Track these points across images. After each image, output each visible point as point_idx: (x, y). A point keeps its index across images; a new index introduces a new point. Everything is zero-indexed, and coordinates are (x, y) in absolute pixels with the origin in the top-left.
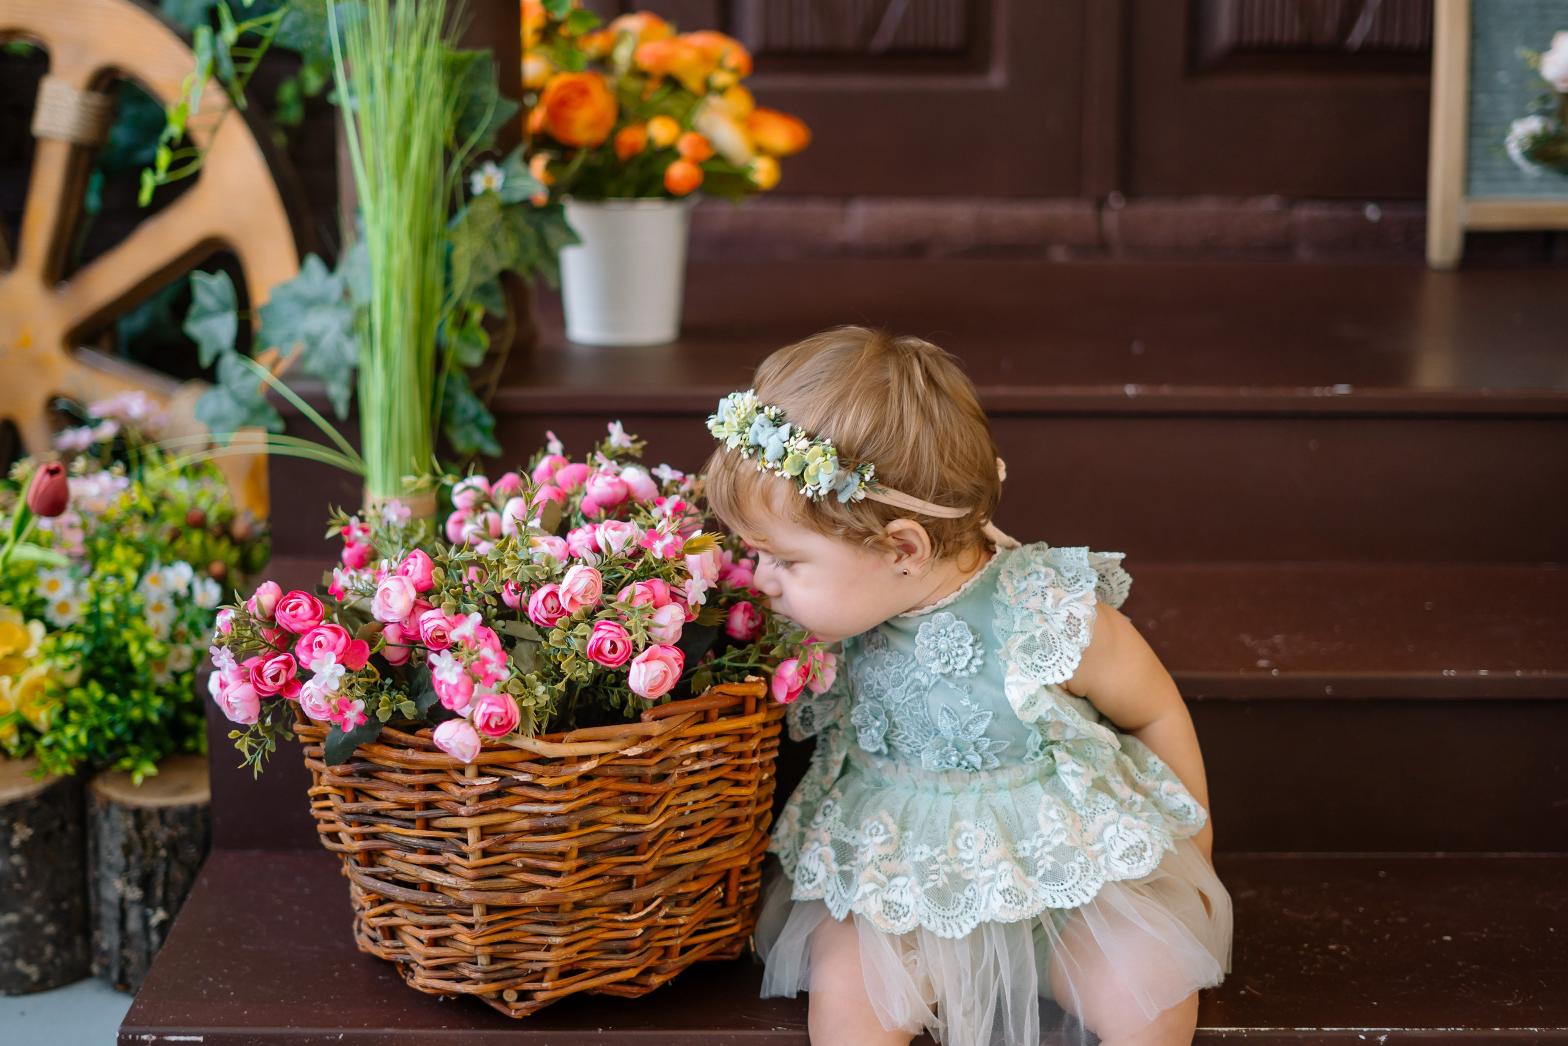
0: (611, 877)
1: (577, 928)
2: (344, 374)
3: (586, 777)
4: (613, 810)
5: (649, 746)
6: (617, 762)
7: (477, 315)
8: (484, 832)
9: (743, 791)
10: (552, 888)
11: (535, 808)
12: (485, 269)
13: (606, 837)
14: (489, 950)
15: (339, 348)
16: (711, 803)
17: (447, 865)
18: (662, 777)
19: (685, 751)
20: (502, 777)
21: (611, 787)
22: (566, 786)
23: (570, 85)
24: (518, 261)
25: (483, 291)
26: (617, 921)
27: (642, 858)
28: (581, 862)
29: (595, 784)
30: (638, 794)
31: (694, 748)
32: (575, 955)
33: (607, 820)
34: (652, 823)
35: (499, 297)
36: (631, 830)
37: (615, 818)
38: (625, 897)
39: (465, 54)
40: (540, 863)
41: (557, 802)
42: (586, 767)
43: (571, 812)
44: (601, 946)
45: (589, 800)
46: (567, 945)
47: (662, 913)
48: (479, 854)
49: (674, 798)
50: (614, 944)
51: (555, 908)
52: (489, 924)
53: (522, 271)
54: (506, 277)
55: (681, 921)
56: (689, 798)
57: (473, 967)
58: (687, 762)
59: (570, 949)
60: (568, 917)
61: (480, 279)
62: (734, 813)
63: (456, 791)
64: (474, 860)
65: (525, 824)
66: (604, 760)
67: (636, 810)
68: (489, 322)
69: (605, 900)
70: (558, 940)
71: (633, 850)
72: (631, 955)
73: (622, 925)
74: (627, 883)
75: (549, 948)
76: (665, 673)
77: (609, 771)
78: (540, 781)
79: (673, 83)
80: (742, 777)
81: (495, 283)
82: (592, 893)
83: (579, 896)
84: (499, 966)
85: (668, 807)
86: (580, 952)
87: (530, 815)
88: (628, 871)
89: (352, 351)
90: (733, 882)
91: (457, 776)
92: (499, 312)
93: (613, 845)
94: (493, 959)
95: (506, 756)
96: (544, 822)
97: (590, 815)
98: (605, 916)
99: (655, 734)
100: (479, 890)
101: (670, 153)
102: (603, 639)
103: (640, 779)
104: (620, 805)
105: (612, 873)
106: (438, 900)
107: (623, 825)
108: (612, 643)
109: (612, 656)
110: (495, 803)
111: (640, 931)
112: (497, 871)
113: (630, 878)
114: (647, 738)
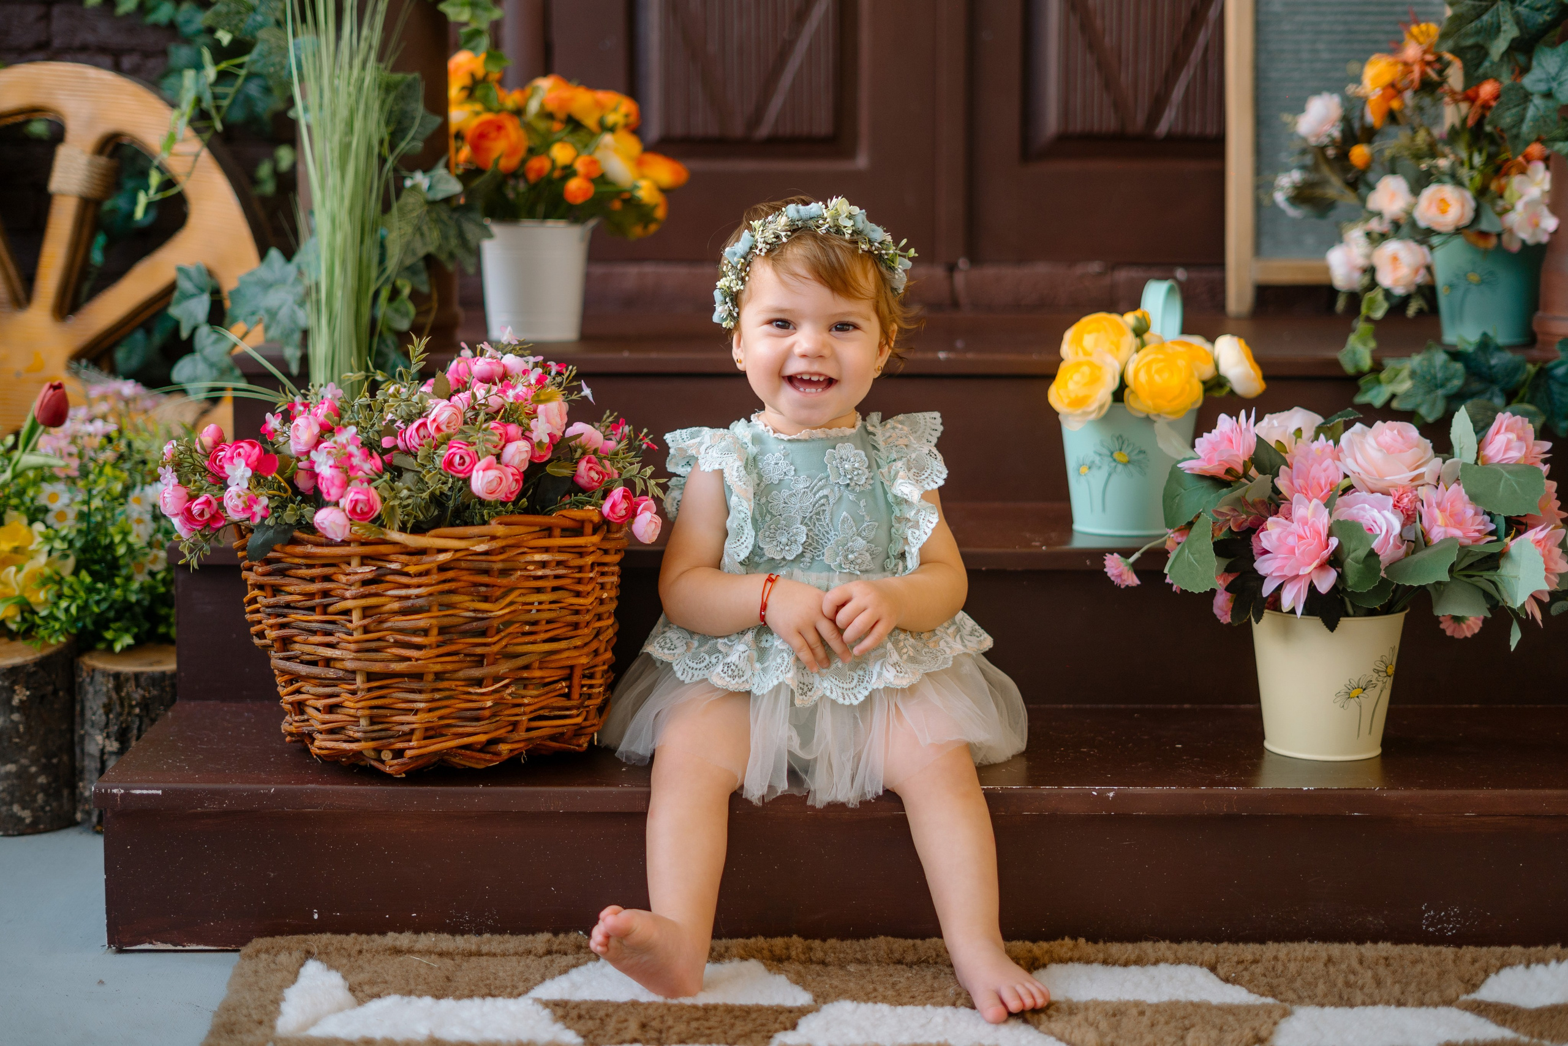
0: (466, 655)
1: (437, 696)
2: (297, 337)
3: (443, 568)
4: (466, 598)
5: (495, 544)
6: (470, 558)
7: (406, 291)
8: (366, 612)
9: (581, 601)
10: (417, 660)
11: (403, 592)
12: (414, 253)
13: (461, 620)
14: (367, 712)
15: (293, 318)
16: (553, 606)
17: (338, 643)
18: (505, 572)
19: (528, 558)
20: (379, 568)
21: (465, 578)
22: (427, 573)
23: (489, 123)
24: (440, 247)
25: (410, 271)
26: (470, 693)
27: (489, 640)
28: (440, 638)
29: (450, 574)
30: (486, 585)
31: (538, 557)
32: (436, 719)
33: (461, 606)
34: (498, 611)
35: (424, 276)
36: (480, 615)
37: (467, 604)
38: (477, 673)
39: (398, 76)
40: (407, 638)
41: (419, 586)
42: (442, 557)
43: (431, 595)
44: (458, 715)
45: (446, 586)
46: (430, 710)
47: (509, 691)
48: (360, 630)
49: (520, 595)
50: (468, 713)
51: (418, 676)
52: (370, 690)
53: (443, 257)
54: (430, 260)
55: (526, 701)
56: (535, 598)
57: (356, 728)
58: (531, 567)
59: (431, 714)
60: (430, 686)
61: (409, 262)
62: (575, 618)
63: (343, 578)
64: (357, 636)
65: (396, 606)
66: (459, 555)
67: (486, 599)
68: (415, 296)
69: (461, 674)
70: (422, 705)
71: (483, 633)
72: (482, 723)
73: (474, 697)
74: (479, 660)
75: (416, 712)
76: (501, 478)
77: (463, 565)
78: (406, 569)
79: (574, 124)
80: (580, 588)
81: (421, 264)
82: (449, 667)
83: (438, 668)
84: (376, 727)
85: (511, 603)
86: (441, 718)
87: (400, 598)
88: (479, 650)
89: (305, 318)
90: (576, 680)
91: (344, 567)
92: (425, 289)
93: (467, 627)
94: (373, 721)
95: (382, 549)
96: (409, 603)
97: (447, 599)
98: (461, 688)
99: (498, 534)
100: (360, 660)
101: (568, 172)
102: (455, 454)
103: (486, 572)
104: (471, 594)
105: (466, 651)
106: (331, 673)
107: (475, 611)
108: (461, 457)
109: (461, 468)
110: (373, 588)
111: (489, 704)
112: (373, 645)
113: (483, 656)
114: (493, 538)
